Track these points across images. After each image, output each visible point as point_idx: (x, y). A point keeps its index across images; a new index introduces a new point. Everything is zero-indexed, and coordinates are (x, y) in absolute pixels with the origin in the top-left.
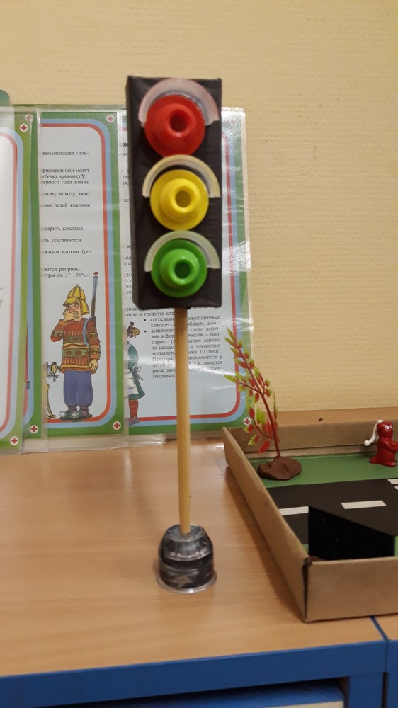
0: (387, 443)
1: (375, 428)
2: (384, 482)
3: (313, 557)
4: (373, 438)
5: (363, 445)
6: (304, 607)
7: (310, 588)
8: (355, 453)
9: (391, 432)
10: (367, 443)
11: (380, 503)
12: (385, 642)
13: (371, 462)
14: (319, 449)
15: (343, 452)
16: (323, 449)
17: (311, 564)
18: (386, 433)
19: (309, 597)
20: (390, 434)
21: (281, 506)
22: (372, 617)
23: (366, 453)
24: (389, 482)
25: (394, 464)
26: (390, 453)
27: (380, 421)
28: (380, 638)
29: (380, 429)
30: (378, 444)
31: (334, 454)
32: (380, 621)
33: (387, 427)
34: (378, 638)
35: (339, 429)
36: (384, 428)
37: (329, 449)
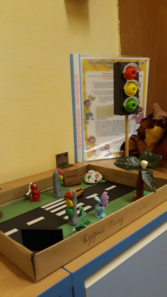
0: (35, 192)
1: (30, 186)
2: (39, 209)
3: (35, 251)
4: (30, 191)
5: (26, 195)
6: (34, 276)
7: (36, 266)
8: (22, 200)
9: (37, 187)
10: (27, 194)
11: (42, 218)
12: (71, 274)
13: (30, 202)
14: (6, 203)
15: (17, 201)
16: (8, 202)
17: (34, 255)
18: (34, 188)
19: (36, 270)
20: (36, 188)
21: (5, 232)
22: (62, 267)
23: (27, 198)
24: (41, 208)
25: (40, 200)
26: (37, 196)
27: (31, 183)
28: (68, 274)
29: (32, 187)
30: (32, 193)
31: (13, 203)
32: (65, 267)
33: (35, 185)
34: (67, 274)
35: (14, 191)
36: (34, 186)
37: (11, 201)
